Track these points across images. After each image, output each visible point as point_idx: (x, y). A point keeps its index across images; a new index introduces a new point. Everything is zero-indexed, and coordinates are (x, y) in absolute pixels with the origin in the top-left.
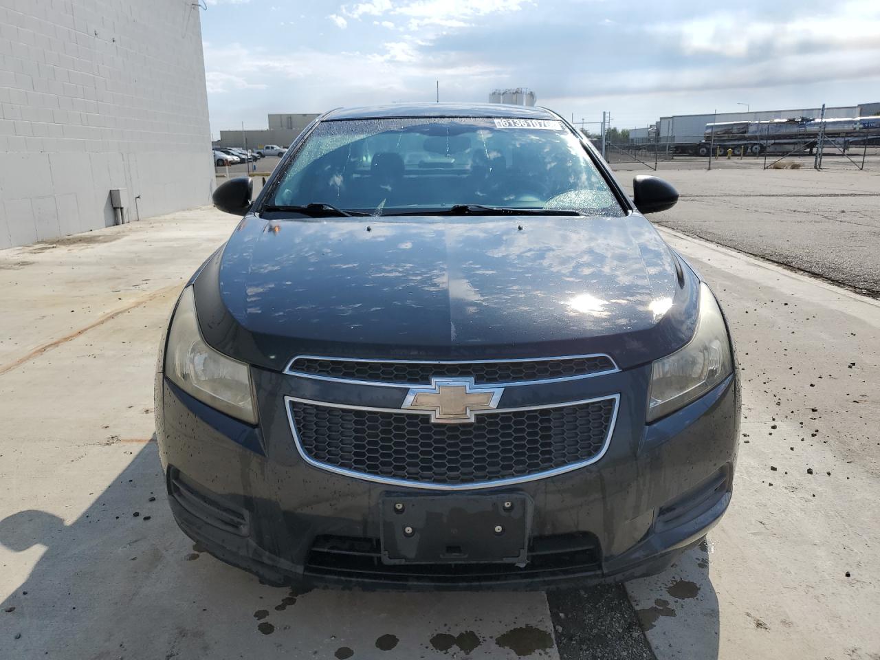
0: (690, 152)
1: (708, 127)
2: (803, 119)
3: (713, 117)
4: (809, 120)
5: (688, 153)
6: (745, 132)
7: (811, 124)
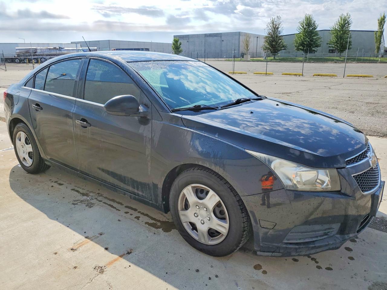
0: (9, 61)
1: (17, 49)
2: (60, 48)
3: (17, 44)
4: (62, 48)
5: (8, 61)
6: (36, 52)
7: (63, 50)
